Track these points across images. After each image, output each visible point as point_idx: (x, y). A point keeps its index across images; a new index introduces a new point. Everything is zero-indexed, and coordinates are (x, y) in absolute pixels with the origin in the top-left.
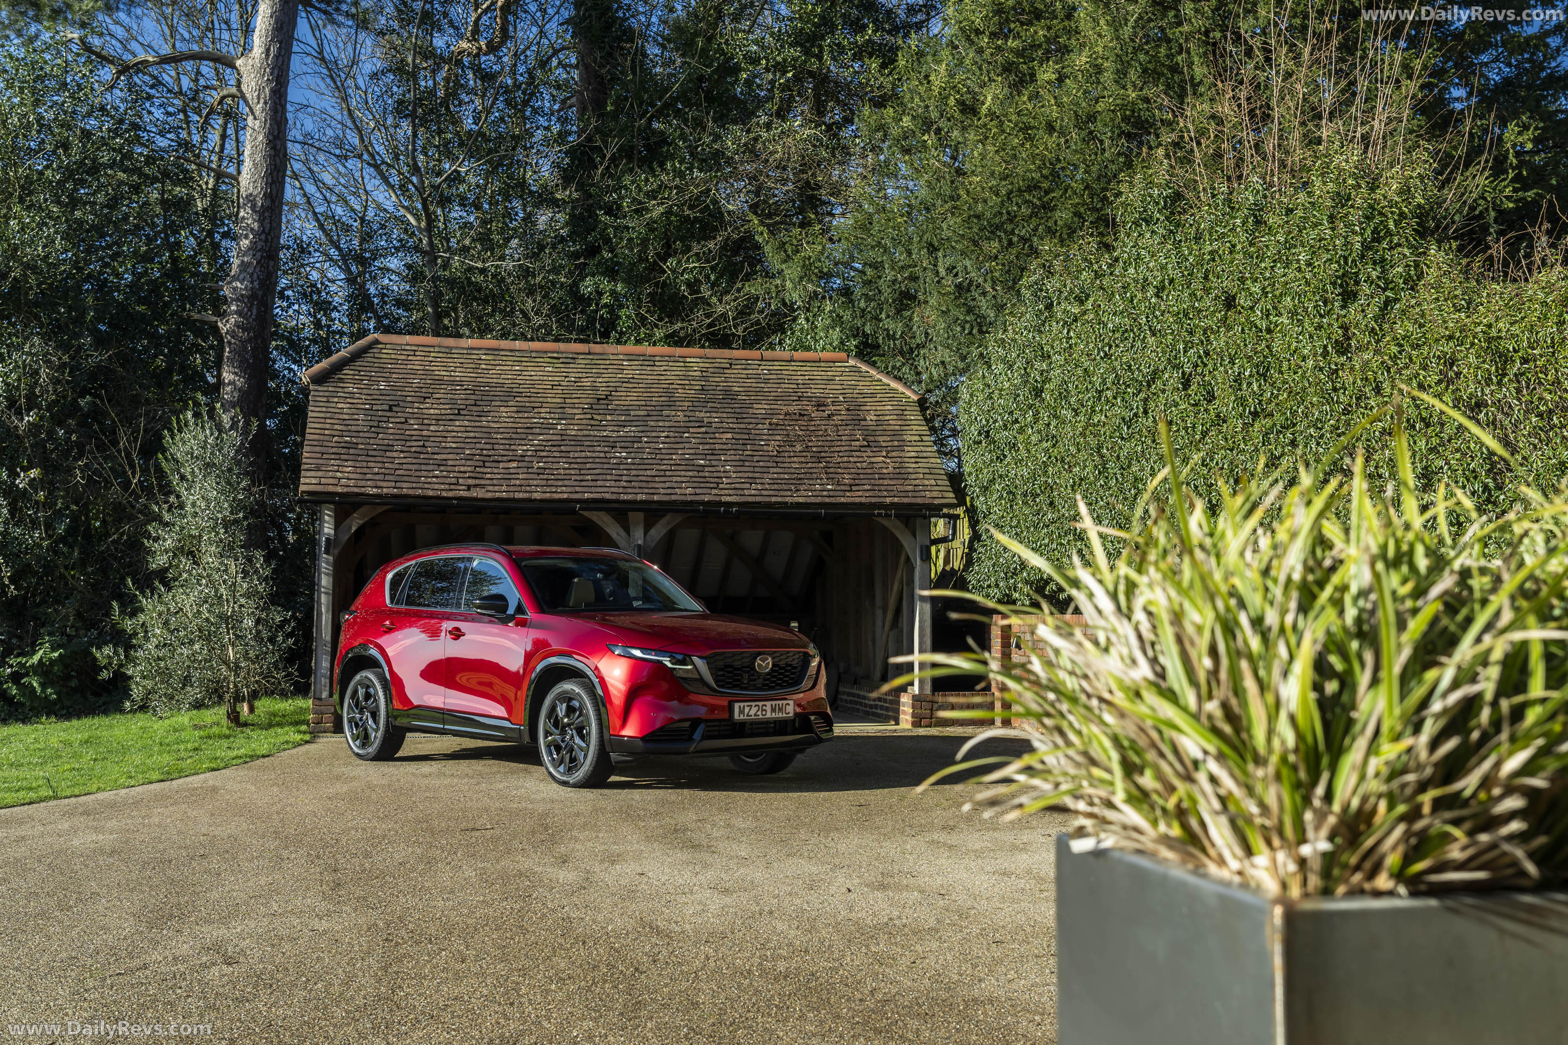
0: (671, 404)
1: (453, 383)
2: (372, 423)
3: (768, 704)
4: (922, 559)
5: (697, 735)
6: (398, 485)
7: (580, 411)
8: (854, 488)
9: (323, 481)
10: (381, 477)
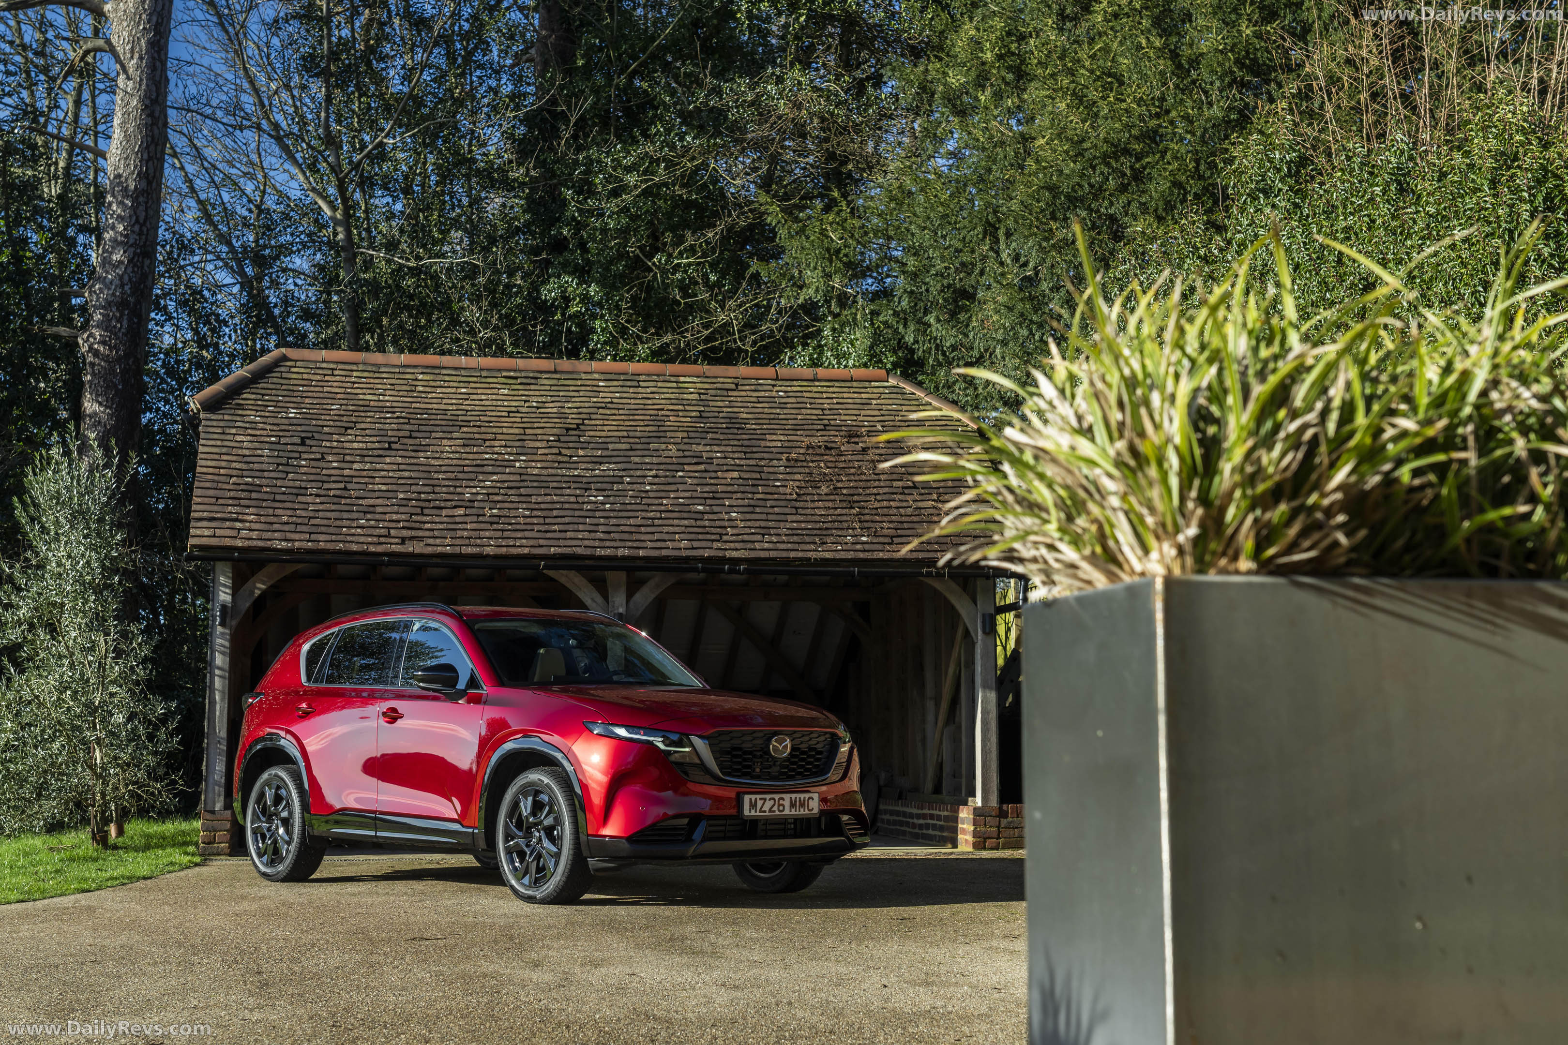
0: (660, 435)
1: (381, 409)
2: (279, 460)
3: (787, 797)
4: (984, 632)
5: (697, 835)
6: (313, 537)
7: (544, 444)
8: (896, 540)
9: (219, 532)
10: (292, 527)
